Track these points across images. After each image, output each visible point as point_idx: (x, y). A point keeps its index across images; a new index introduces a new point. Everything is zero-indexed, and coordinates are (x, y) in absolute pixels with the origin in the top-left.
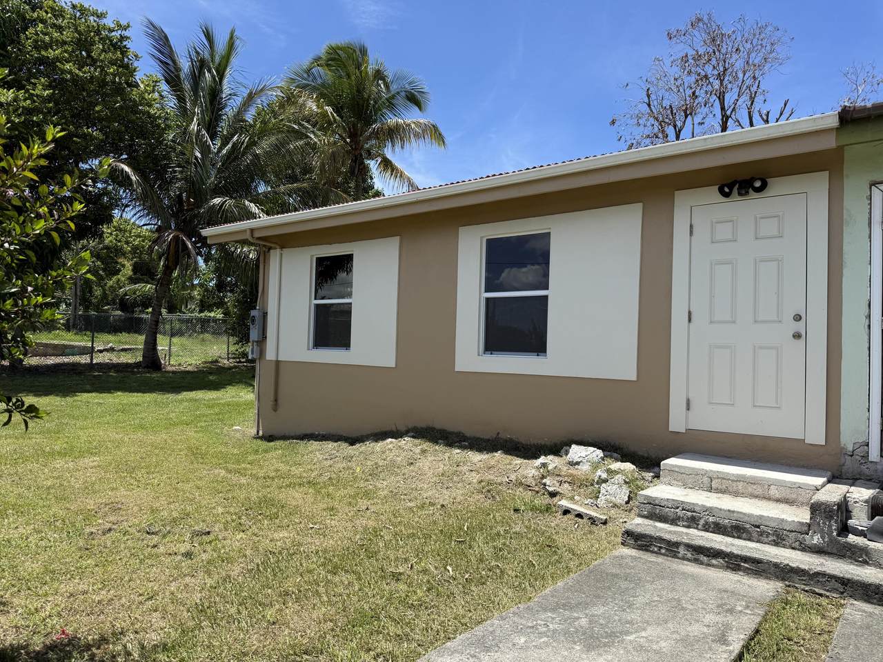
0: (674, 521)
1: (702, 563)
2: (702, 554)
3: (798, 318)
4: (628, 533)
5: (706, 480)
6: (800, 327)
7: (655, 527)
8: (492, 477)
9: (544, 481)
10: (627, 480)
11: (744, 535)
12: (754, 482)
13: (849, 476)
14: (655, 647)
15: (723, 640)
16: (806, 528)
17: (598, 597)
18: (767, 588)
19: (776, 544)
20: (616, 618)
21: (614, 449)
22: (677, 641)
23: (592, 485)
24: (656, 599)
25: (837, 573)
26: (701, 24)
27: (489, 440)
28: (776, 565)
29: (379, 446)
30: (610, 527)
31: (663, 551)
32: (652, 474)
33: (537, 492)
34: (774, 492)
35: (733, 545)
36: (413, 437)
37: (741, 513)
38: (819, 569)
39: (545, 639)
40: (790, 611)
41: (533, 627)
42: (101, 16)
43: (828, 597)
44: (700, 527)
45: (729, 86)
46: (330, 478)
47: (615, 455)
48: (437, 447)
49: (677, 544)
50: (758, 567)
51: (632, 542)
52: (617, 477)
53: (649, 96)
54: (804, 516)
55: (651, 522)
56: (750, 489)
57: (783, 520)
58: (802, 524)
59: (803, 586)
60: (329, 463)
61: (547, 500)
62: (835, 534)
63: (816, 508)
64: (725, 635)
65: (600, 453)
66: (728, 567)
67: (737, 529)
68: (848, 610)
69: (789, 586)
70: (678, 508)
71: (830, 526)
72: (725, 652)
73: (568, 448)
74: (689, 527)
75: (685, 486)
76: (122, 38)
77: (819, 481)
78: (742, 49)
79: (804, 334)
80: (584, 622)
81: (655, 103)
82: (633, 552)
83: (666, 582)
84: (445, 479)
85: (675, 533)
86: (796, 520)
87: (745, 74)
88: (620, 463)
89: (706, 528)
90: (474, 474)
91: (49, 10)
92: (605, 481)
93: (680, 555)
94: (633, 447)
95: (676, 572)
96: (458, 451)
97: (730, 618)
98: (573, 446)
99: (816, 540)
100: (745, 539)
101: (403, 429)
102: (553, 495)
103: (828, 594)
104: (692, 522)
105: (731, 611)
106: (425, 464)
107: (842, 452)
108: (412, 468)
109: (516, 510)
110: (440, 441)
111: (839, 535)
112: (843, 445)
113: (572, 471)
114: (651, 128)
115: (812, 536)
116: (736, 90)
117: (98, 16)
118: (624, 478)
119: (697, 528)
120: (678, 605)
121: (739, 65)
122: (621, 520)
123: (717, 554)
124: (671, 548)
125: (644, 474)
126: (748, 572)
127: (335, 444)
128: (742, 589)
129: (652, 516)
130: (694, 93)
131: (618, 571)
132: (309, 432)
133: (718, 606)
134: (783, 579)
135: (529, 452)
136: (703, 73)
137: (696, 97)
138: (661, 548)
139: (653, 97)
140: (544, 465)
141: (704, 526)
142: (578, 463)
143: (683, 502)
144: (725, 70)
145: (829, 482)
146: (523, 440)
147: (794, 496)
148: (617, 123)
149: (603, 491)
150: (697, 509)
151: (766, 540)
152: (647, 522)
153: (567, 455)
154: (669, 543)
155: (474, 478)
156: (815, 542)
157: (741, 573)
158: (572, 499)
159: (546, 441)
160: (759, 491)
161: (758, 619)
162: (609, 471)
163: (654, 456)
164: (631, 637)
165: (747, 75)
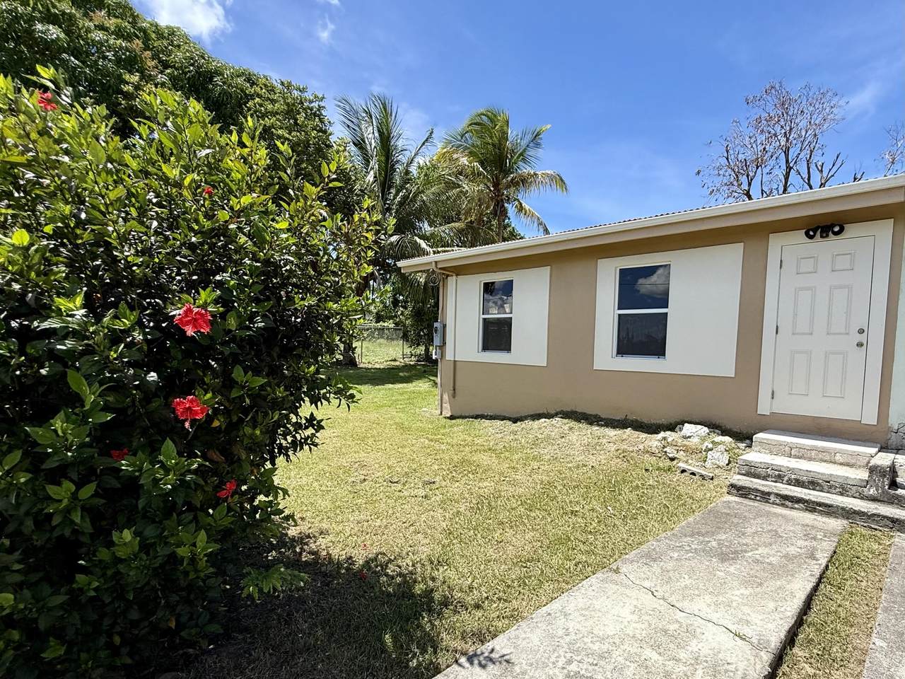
0: (765, 478)
1: (787, 507)
2: (786, 500)
3: (861, 331)
4: (732, 486)
5: (787, 449)
6: (863, 338)
7: (751, 481)
8: (626, 447)
9: (665, 450)
10: (727, 449)
11: (818, 488)
12: (824, 451)
13: (893, 447)
14: (767, 561)
15: (812, 556)
16: (865, 483)
17: (719, 528)
18: (836, 524)
19: (842, 494)
20: (736, 542)
21: (716, 427)
22: (781, 557)
23: (700, 452)
24: (760, 529)
25: (888, 514)
26: (773, 91)
27: (619, 420)
28: (843, 509)
29: (536, 424)
30: (716, 482)
31: (758, 498)
32: (745, 445)
33: (660, 457)
34: (838, 457)
35: (810, 494)
36: (562, 418)
37: (816, 472)
38: (875, 511)
39: (690, 554)
40: (855, 541)
41: (680, 547)
42: (302, 91)
43: (880, 531)
44: (784, 482)
45: (794, 142)
46: (504, 446)
47: (717, 431)
48: (581, 425)
49: (769, 494)
50: (828, 510)
51: (735, 491)
52: (719, 447)
53: (727, 151)
54: (864, 475)
55: (748, 478)
56: (820, 456)
57: (847, 478)
58: (862, 480)
59: (862, 523)
60: (500, 436)
61: (668, 463)
62: (887, 487)
63: (873, 470)
64: (813, 554)
65: (706, 430)
66: (807, 510)
67: (813, 484)
68: (897, 540)
69: (852, 523)
70: (768, 468)
71: (883, 482)
72: (816, 564)
73: (681, 426)
74: (776, 482)
75: (771, 453)
76: (320, 108)
77: (873, 450)
78: (806, 111)
79: (865, 343)
80: (714, 544)
81: (733, 157)
82: (737, 499)
83: (764, 519)
84: (589, 448)
85: (766, 486)
86: (858, 477)
87: (807, 132)
88: (721, 437)
89: (789, 483)
90: (611, 444)
91: (263, 87)
92: (711, 450)
93: (771, 501)
94: (729, 425)
95: (769, 513)
96: (597, 428)
97: (815, 543)
98: (686, 425)
99: (872, 491)
100: (818, 491)
101: (553, 412)
102: (672, 459)
103: (881, 528)
104: (779, 478)
105: (815, 538)
106: (573, 437)
107: (890, 430)
108: (563, 440)
109: (647, 470)
110: (582, 421)
111: (889, 488)
112: (890, 425)
113: (685, 442)
114: (729, 177)
115: (869, 489)
116: (799, 145)
117: (300, 91)
118: (725, 447)
119: (782, 483)
120: (776, 534)
121: (803, 124)
122: (724, 477)
123: (799, 500)
124: (765, 496)
125: (739, 444)
126: (821, 513)
127: (502, 422)
128: (819, 525)
129: (748, 474)
130: (764, 149)
131: (729, 512)
132: (479, 413)
133: (805, 535)
134: (848, 518)
135: (652, 429)
136: (773, 132)
137: (767, 152)
138: (757, 496)
139: (731, 152)
140: (665, 438)
141: (787, 481)
142: (689, 437)
143: (772, 465)
144: (791, 129)
145: (879, 451)
146: (645, 421)
147: (853, 461)
148: (701, 173)
149: (709, 457)
150: (782, 469)
151: (834, 491)
152: (745, 478)
153: (681, 431)
154: (763, 492)
155: (613, 447)
156: (871, 493)
157: (816, 514)
158: (687, 462)
159: (663, 421)
160: (828, 458)
161: (835, 544)
162: (713, 442)
163: (745, 432)
164: (750, 554)
165: (809, 132)
